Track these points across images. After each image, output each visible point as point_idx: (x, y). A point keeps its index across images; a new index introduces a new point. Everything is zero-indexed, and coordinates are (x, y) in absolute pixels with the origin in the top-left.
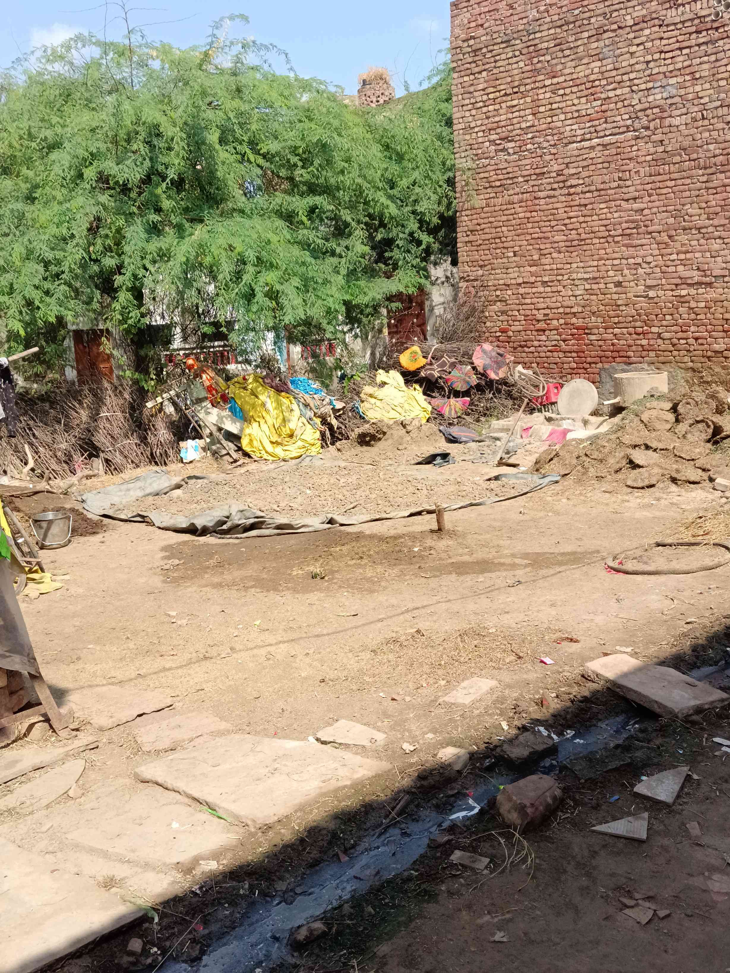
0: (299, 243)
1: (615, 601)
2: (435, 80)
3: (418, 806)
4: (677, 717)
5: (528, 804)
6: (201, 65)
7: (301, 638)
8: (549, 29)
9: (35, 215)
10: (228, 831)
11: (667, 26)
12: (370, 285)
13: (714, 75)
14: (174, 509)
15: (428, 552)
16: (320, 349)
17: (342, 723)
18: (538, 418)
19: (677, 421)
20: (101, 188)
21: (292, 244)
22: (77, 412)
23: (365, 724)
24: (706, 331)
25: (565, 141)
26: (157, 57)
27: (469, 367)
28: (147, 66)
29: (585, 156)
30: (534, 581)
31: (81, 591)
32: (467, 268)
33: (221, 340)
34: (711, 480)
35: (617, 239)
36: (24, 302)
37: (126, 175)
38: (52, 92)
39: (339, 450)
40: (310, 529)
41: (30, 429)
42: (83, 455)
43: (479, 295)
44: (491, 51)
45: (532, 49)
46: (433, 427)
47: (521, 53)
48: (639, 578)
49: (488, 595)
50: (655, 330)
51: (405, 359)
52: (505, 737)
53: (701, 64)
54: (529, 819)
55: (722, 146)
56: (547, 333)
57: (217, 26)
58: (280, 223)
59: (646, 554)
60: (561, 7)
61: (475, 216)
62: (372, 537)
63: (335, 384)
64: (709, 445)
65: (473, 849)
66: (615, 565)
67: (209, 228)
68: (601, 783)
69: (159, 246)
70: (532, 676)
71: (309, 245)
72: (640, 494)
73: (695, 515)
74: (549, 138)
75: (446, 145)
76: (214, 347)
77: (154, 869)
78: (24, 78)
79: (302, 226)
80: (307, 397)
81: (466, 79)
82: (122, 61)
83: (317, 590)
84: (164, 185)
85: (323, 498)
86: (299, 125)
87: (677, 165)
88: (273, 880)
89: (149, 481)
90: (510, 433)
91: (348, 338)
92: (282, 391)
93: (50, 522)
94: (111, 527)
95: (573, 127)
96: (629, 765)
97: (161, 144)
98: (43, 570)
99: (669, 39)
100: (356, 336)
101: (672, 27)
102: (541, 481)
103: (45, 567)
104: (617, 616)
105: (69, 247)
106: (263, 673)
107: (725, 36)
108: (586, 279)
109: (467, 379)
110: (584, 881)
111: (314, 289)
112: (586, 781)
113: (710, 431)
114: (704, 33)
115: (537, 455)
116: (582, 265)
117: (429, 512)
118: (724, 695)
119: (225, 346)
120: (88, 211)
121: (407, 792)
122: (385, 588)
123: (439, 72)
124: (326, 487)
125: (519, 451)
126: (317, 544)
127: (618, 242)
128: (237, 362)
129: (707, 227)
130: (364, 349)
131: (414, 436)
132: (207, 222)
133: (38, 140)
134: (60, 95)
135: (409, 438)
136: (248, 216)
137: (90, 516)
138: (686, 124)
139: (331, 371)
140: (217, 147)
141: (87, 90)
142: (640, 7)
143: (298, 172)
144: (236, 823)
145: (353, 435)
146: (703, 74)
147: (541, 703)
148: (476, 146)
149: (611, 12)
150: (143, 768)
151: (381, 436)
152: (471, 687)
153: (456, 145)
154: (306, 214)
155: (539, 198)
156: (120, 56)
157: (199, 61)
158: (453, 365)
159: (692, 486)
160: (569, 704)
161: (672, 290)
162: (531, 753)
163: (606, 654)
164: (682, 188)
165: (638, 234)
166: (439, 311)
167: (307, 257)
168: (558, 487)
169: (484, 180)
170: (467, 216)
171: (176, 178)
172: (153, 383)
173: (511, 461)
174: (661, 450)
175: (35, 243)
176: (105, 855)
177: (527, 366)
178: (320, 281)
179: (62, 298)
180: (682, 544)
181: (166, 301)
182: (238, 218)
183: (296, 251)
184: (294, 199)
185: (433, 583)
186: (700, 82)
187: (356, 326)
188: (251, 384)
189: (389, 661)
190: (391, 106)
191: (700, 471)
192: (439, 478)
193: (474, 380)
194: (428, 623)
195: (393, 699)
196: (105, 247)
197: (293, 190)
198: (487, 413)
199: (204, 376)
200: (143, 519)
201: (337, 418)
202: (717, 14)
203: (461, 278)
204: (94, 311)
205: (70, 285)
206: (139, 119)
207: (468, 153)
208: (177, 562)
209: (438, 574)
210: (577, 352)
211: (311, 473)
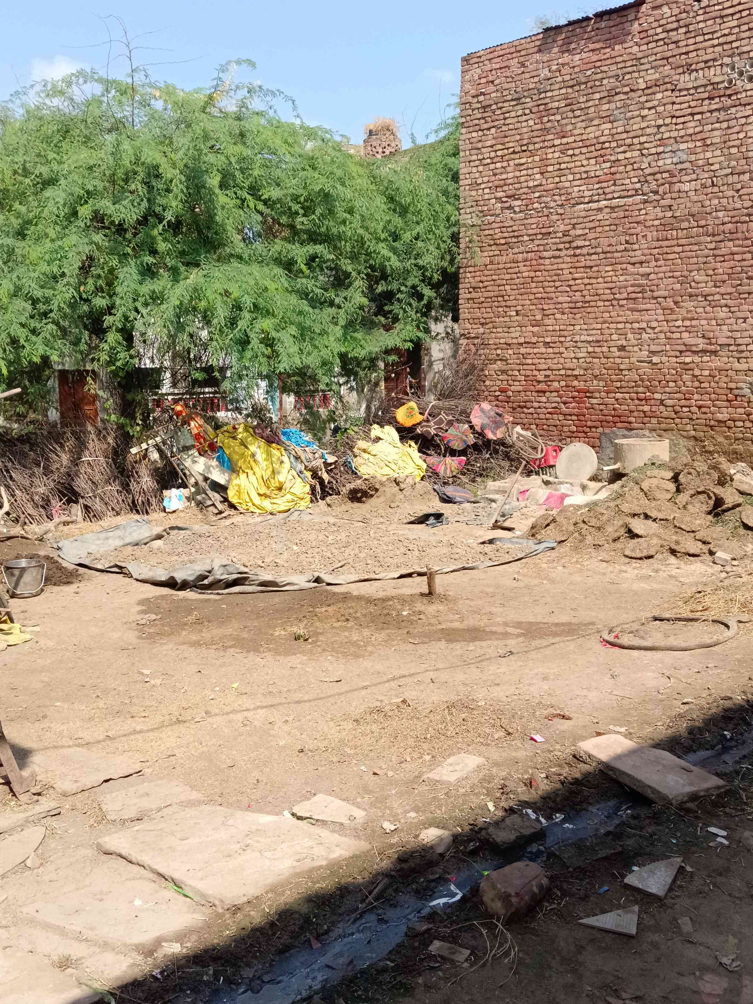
0: (297, 292)
1: (609, 676)
2: (443, 134)
3: (396, 891)
4: (671, 804)
5: (513, 894)
6: (205, 108)
7: (280, 704)
8: (560, 89)
9: (25, 252)
10: (194, 911)
11: (680, 90)
12: (367, 337)
13: (725, 142)
14: (153, 561)
15: (418, 617)
16: (314, 400)
17: (320, 797)
18: (535, 481)
19: (678, 491)
20: (95, 227)
21: (290, 292)
22: (57, 455)
23: (344, 800)
24: (710, 400)
25: (572, 202)
26: (160, 97)
27: (466, 426)
28: (149, 105)
29: (592, 218)
30: (526, 652)
31: (51, 644)
32: (468, 326)
33: (211, 387)
34: (711, 553)
35: (621, 302)
36: (9, 340)
37: (122, 215)
38: (50, 127)
39: (329, 505)
40: (295, 587)
41: (7, 471)
42: (61, 500)
43: (479, 353)
44: (501, 108)
45: (542, 108)
46: (427, 485)
47: (531, 112)
48: (635, 653)
49: (478, 665)
50: (658, 396)
51: (401, 414)
52: (491, 819)
53: (712, 130)
54: (513, 909)
55: (731, 214)
56: (547, 394)
57: (223, 69)
58: (278, 271)
59: (643, 628)
60: (574, 67)
61: (478, 273)
62: (359, 598)
63: (328, 437)
64: (710, 517)
65: (453, 939)
66: (611, 638)
67: (205, 272)
68: (590, 872)
69: (152, 288)
70: (521, 754)
71: (307, 295)
72: (638, 565)
73: (694, 589)
74: (557, 198)
75: (452, 200)
76: (204, 393)
77: (114, 949)
78: (21, 111)
79: (301, 275)
80: (298, 449)
81: (474, 134)
82: (124, 99)
83: (300, 653)
84: (160, 227)
85: (310, 556)
86: (301, 174)
87: (685, 231)
88: (240, 967)
89: (129, 530)
90: (506, 495)
91: (343, 390)
92: (273, 442)
93: (23, 570)
94: (86, 577)
95: (581, 188)
96: (621, 853)
97: (159, 185)
98: (12, 621)
99: (681, 104)
100: (351, 389)
101: (685, 93)
102: (537, 547)
103: (14, 617)
104: (611, 693)
105: (59, 286)
106: (239, 740)
107: (738, 103)
108: (589, 342)
109: (464, 438)
110: (569, 978)
111: (312, 339)
112: (575, 869)
113: (712, 502)
114: (717, 100)
115: (534, 520)
116: (585, 327)
117: (420, 574)
118: (721, 782)
119: (215, 393)
120: (81, 250)
121: (386, 874)
122: (371, 653)
123: (447, 126)
124: (314, 544)
125: (515, 514)
126: (302, 603)
127: (622, 306)
128: (227, 410)
129: (713, 295)
130: (359, 402)
131: (408, 494)
132: (204, 266)
133: (33, 176)
134: (58, 131)
135: (402, 497)
136: (246, 262)
137: (65, 564)
138: (696, 190)
139: (325, 424)
140: (217, 191)
141: (87, 127)
142: (653, 71)
143: (300, 219)
144: (203, 903)
145: (344, 491)
146: (715, 140)
147: (529, 784)
148: (482, 203)
149: (624, 75)
150: (107, 839)
151: (373, 493)
152: (458, 764)
153: (462, 201)
154: (305, 262)
155: (544, 258)
156: (122, 95)
157: (202, 104)
158: (450, 423)
159: (691, 558)
160: (559, 786)
161: (676, 357)
162: (517, 837)
163: (599, 734)
164: (690, 254)
165: (643, 298)
166: (438, 366)
167: (305, 306)
168: (554, 554)
169: (489, 237)
170: (470, 272)
171: (173, 220)
172: (138, 428)
173: (506, 524)
174: (661, 520)
175: (24, 280)
176: (62, 932)
177: (526, 427)
178: (318, 331)
179: (48, 336)
180: (680, 620)
181: (156, 345)
182: (235, 263)
183: (294, 299)
184: (294, 247)
185: (422, 649)
186: (711, 148)
187: (352, 378)
188: (241, 434)
189: (372, 732)
190: (397, 158)
191: (700, 543)
192: (432, 538)
193: (471, 439)
194: (414, 693)
195: (375, 774)
196: (96, 287)
197: (293, 239)
198: (483, 473)
199: (192, 424)
200: (121, 570)
201: (328, 472)
202: (730, 82)
203: (461, 335)
204: (81, 353)
205: (57, 324)
206: (138, 159)
207: (474, 209)
208: (153, 617)
209: (427, 640)
210: (578, 416)
211: (299, 529)
